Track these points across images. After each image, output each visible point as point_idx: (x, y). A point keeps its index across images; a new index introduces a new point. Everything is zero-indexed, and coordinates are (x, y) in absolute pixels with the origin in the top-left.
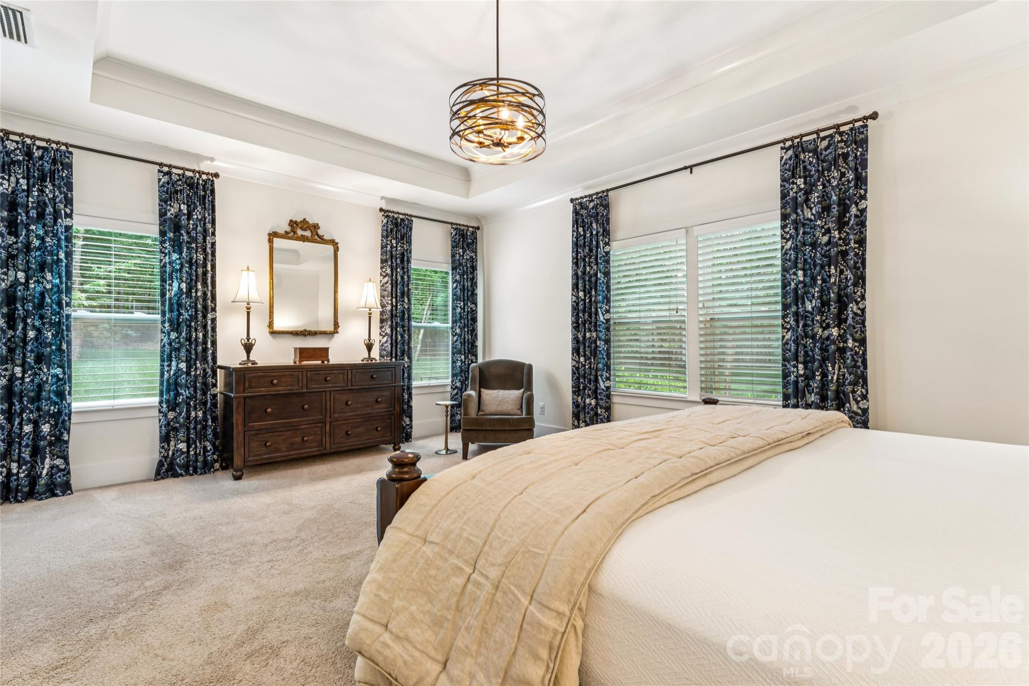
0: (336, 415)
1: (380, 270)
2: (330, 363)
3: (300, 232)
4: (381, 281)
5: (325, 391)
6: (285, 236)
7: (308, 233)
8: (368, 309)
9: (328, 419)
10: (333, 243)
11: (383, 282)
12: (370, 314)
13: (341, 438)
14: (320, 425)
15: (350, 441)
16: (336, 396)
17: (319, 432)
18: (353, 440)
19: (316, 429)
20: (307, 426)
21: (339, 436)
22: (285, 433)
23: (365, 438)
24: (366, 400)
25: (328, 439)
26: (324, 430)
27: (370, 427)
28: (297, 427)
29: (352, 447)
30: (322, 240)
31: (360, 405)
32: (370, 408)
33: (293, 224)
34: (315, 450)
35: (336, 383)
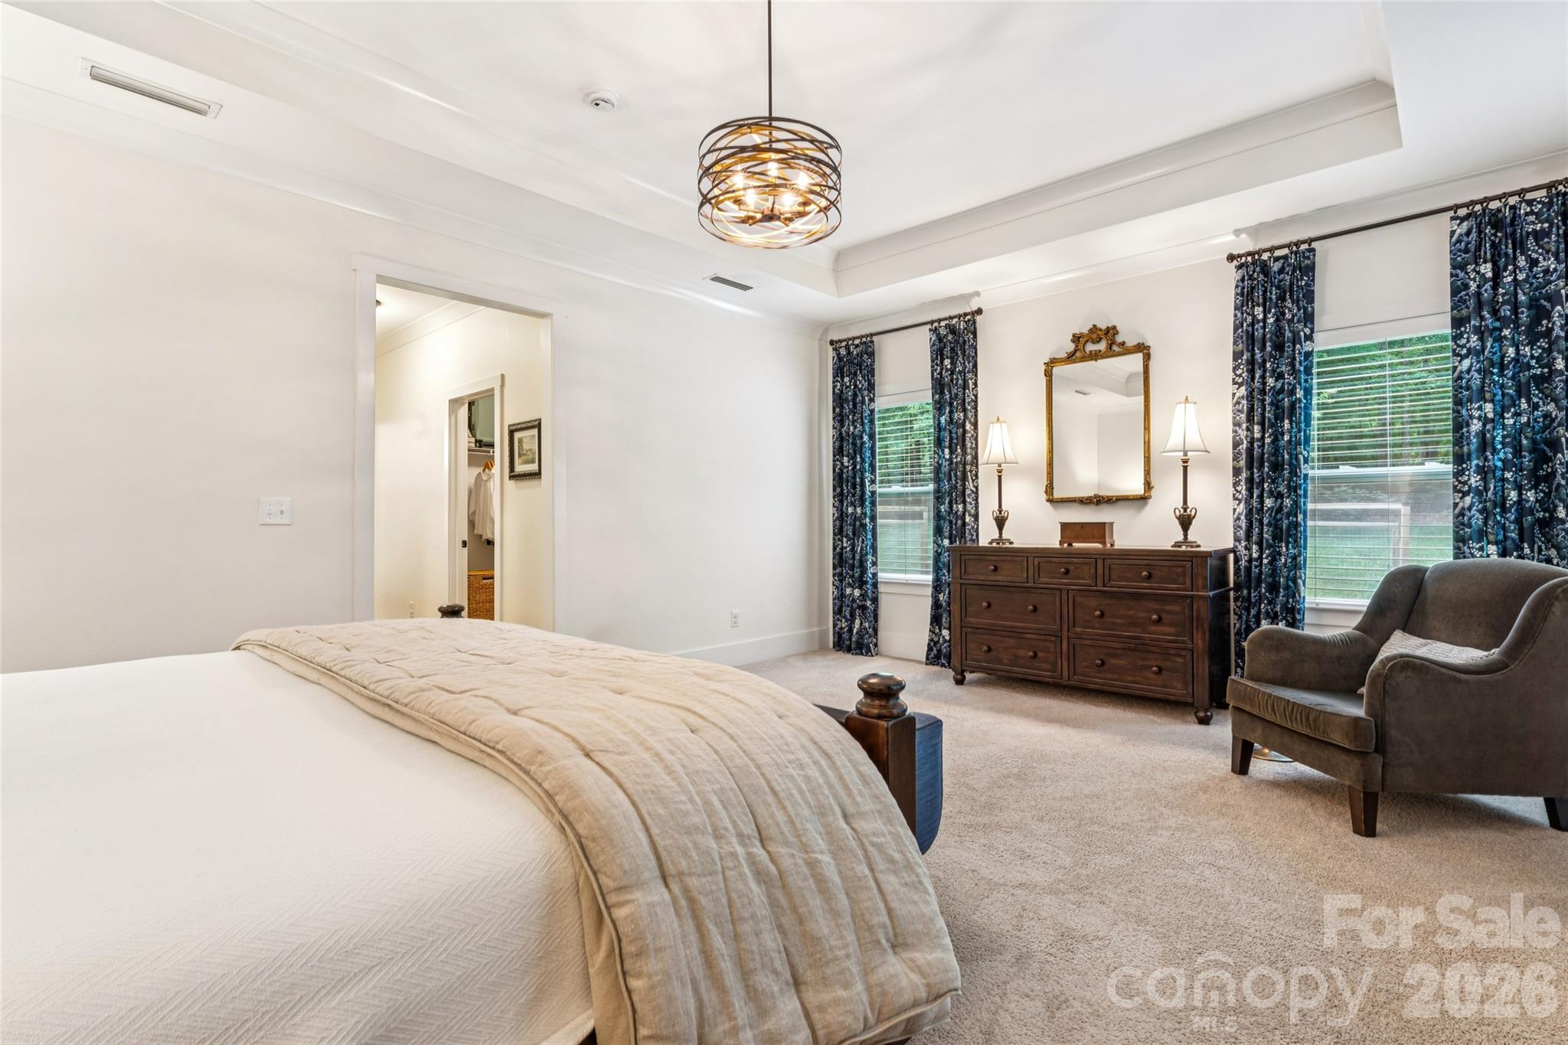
0: (1078, 630)
1: (1231, 375)
2: (1116, 547)
3: (1091, 347)
4: (1234, 394)
5: (1060, 590)
6: (1071, 358)
7: (1102, 346)
8: (1182, 454)
9: (1065, 632)
10: (1142, 349)
11: (1237, 395)
12: (1185, 461)
13: (1086, 667)
14: (1053, 639)
15: (1101, 675)
16: (1078, 599)
17: (1052, 650)
18: (1109, 676)
19: (1048, 644)
20: (1034, 636)
21: (1084, 664)
22: (1006, 639)
23: (1130, 678)
24: (1131, 613)
25: (1065, 664)
26: (1059, 648)
27: (1141, 662)
28: (1021, 635)
29: (1106, 688)
30: (1126, 350)
31: (1119, 621)
32: (1139, 629)
33: (1076, 339)
34: (1046, 675)
35: (1078, 579)
